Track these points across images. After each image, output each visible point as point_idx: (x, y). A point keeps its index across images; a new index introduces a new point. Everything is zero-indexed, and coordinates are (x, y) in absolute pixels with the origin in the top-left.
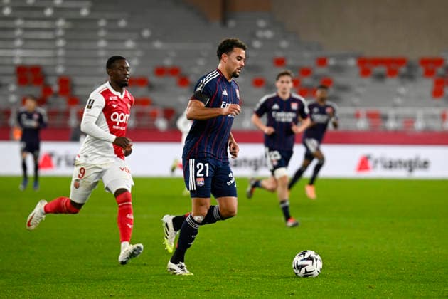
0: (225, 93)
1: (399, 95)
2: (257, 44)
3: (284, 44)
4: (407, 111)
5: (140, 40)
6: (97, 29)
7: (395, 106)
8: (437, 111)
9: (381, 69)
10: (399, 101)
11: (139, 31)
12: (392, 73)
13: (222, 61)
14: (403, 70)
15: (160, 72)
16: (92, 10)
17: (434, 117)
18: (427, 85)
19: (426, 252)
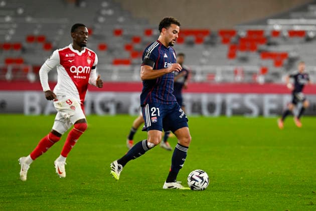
0: (166, 56)
1: (204, 57)
2: (101, 20)
3: (121, 19)
4: (210, 68)
5: (16, 16)
7: (201, 64)
8: (231, 68)
9: (191, 38)
10: (203, 61)
11: (16, 9)
12: (199, 41)
13: (162, 33)
14: (207, 38)
15: (31, 39)
17: (229, 72)
18: (224, 49)
19: (223, 169)
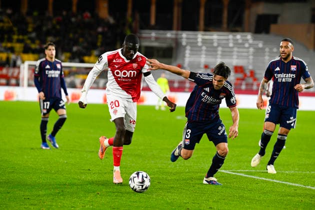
6: (265, 52)
16: (264, 44)
